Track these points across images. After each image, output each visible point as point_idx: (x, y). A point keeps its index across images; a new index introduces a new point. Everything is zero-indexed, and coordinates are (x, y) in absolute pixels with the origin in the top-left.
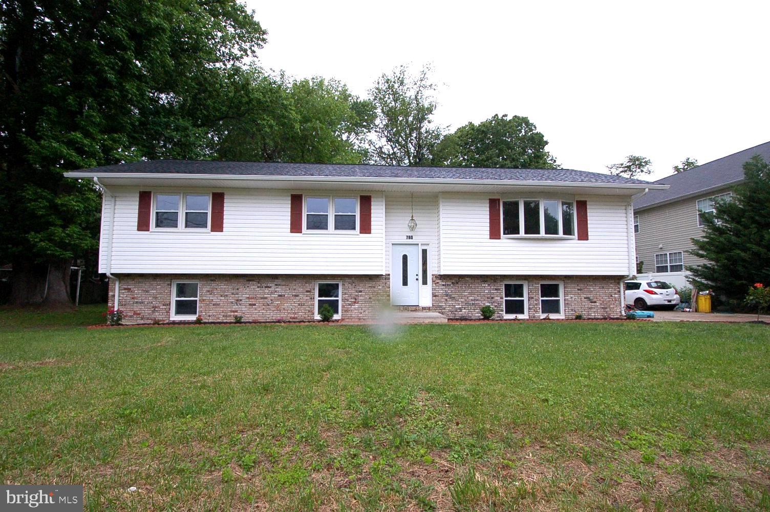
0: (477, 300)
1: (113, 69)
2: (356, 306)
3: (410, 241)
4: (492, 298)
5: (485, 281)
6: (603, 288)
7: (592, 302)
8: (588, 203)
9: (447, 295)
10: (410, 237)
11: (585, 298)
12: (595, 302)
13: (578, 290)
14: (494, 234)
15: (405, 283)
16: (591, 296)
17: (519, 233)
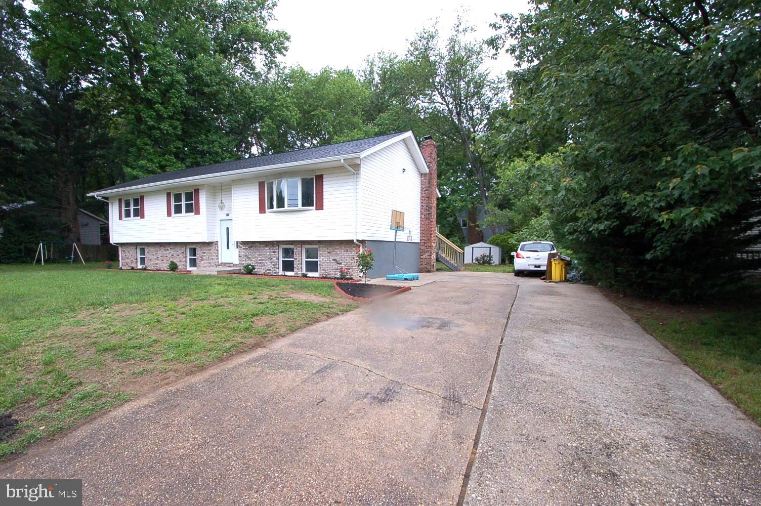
0: (263, 260)
1: (151, 118)
2: (203, 262)
3: (228, 218)
4: (272, 259)
5: (267, 246)
6: (347, 251)
7: (338, 264)
8: (324, 176)
9: (246, 256)
10: (228, 215)
11: (334, 260)
12: (341, 264)
13: (328, 253)
14: (262, 210)
15: (228, 248)
16: (338, 258)
17: (284, 207)
